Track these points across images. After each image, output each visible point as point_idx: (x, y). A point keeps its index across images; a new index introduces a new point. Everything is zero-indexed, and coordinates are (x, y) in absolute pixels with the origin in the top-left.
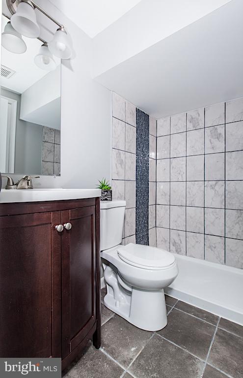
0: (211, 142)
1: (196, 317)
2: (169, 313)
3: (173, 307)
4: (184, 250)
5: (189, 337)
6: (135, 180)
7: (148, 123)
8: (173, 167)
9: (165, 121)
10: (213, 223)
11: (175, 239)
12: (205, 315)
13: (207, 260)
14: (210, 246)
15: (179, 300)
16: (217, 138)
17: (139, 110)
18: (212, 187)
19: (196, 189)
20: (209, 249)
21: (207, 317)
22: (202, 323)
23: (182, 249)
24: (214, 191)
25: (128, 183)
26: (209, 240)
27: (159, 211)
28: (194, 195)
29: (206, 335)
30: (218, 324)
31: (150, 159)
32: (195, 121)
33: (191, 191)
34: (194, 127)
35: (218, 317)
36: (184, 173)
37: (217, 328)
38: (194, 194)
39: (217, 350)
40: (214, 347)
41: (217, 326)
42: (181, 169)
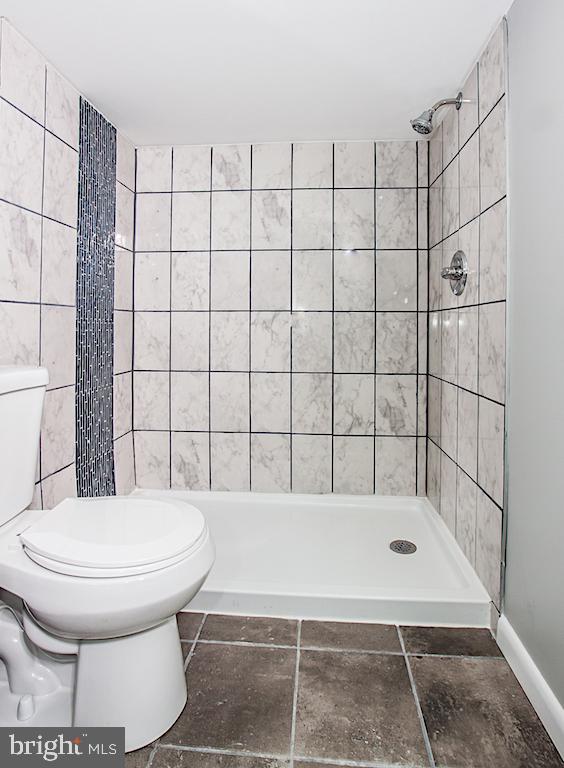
0: (264, 225)
1: (252, 644)
2: (188, 661)
3: (196, 641)
4: (204, 478)
5: (246, 708)
6: (74, 303)
7: (114, 148)
8: (178, 275)
9: (157, 155)
10: (267, 406)
11: (183, 456)
12: (270, 630)
13: (256, 491)
14: (262, 458)
15: (207, 613)
16: (277, 217)
17: (87, 105)
18: (266, 326)
19: (231, 330)
20: (261, 465)
21: (275, 633)
22: (267, 654)
23: (200, 476)
24: (269, 334)
25: (50, 314)
26: (260, 445)
27: (140, 389)
28: (227, 345)
29: (281, 681)
30: (299, 640)
31: (116, 248)
32: (230, 171)
33: (220, 335)
34: (228, 183)
35: (297, 621)
36: (205, 291)
37: (299, 652)
38: (228, 341)
39: (309, 708)
40: (303, 704)
41: (298, 648)
42: (198, 282)
